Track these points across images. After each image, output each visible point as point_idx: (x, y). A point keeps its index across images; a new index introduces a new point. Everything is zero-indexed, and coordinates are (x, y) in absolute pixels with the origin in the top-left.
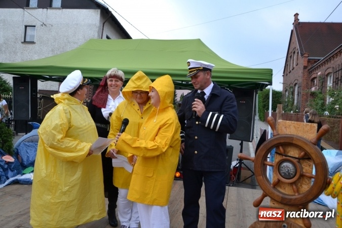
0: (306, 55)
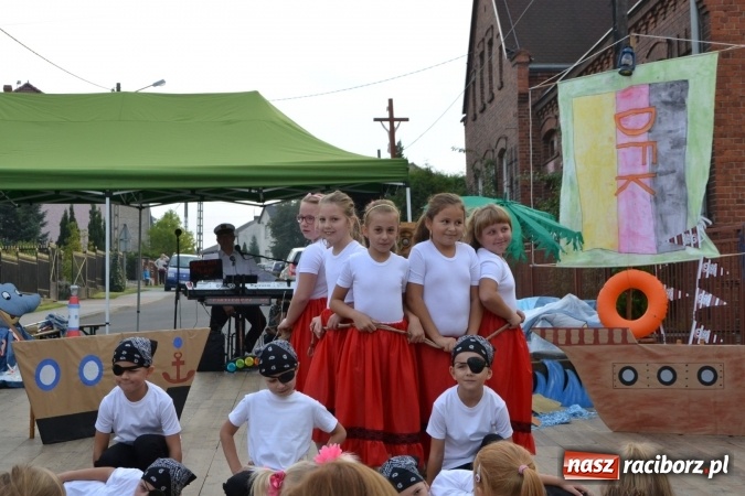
0: (524, 59)
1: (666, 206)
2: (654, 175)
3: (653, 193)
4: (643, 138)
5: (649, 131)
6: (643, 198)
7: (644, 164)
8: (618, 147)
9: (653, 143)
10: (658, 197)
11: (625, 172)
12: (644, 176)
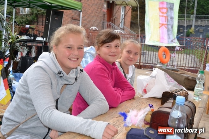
1: (170, 33)
2: (167, 25)
3: (167, 29)
4: (165, 15)
5: (166, 14)
6: (165, 30)
7: (165, 21)
8: (160, 16)
9: (167, 17)
10: (168, 30)
11: (161, 22)
12: (165, 24)
